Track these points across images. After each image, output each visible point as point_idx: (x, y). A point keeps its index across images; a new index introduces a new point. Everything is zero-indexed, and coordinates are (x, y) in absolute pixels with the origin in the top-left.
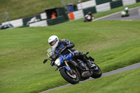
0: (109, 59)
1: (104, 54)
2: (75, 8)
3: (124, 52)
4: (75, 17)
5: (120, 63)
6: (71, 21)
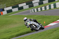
0: (18, 31)
1: (16, 29)
2: (3, 10)
3: (24, 28)
4: (3, 13)
5: (22, 33)
6: (1, 15)
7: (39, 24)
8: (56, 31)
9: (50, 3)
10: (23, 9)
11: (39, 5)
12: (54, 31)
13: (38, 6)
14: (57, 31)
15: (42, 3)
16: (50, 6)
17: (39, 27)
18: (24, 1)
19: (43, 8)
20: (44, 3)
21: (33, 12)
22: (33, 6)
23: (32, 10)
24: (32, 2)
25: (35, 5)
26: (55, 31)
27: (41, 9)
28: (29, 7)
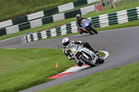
7: (95, 52)
8: (84, 86)
9: (69, 19)
10: (6, 34)
11: (43, 24)
12: (79, 86)
13: (41, 27)
14: (87, 85)
15: (51, 20)
16: (69, 28)
17: (96, 59)
18: (8, 16)
19: (53, 32)
20: (54, 20)
21: (29, 40)
22: (29, 27)
23: (26, 36)
24: (26, 18)
25: (33, 24)
26: (82, 84)
27: (49, 34)
28: (21, 30)
